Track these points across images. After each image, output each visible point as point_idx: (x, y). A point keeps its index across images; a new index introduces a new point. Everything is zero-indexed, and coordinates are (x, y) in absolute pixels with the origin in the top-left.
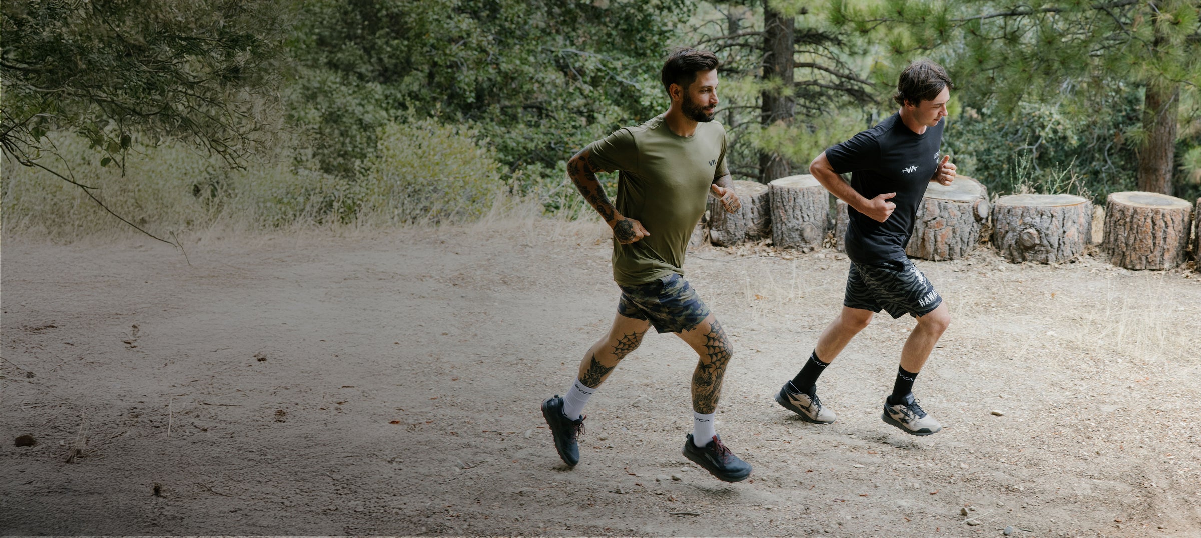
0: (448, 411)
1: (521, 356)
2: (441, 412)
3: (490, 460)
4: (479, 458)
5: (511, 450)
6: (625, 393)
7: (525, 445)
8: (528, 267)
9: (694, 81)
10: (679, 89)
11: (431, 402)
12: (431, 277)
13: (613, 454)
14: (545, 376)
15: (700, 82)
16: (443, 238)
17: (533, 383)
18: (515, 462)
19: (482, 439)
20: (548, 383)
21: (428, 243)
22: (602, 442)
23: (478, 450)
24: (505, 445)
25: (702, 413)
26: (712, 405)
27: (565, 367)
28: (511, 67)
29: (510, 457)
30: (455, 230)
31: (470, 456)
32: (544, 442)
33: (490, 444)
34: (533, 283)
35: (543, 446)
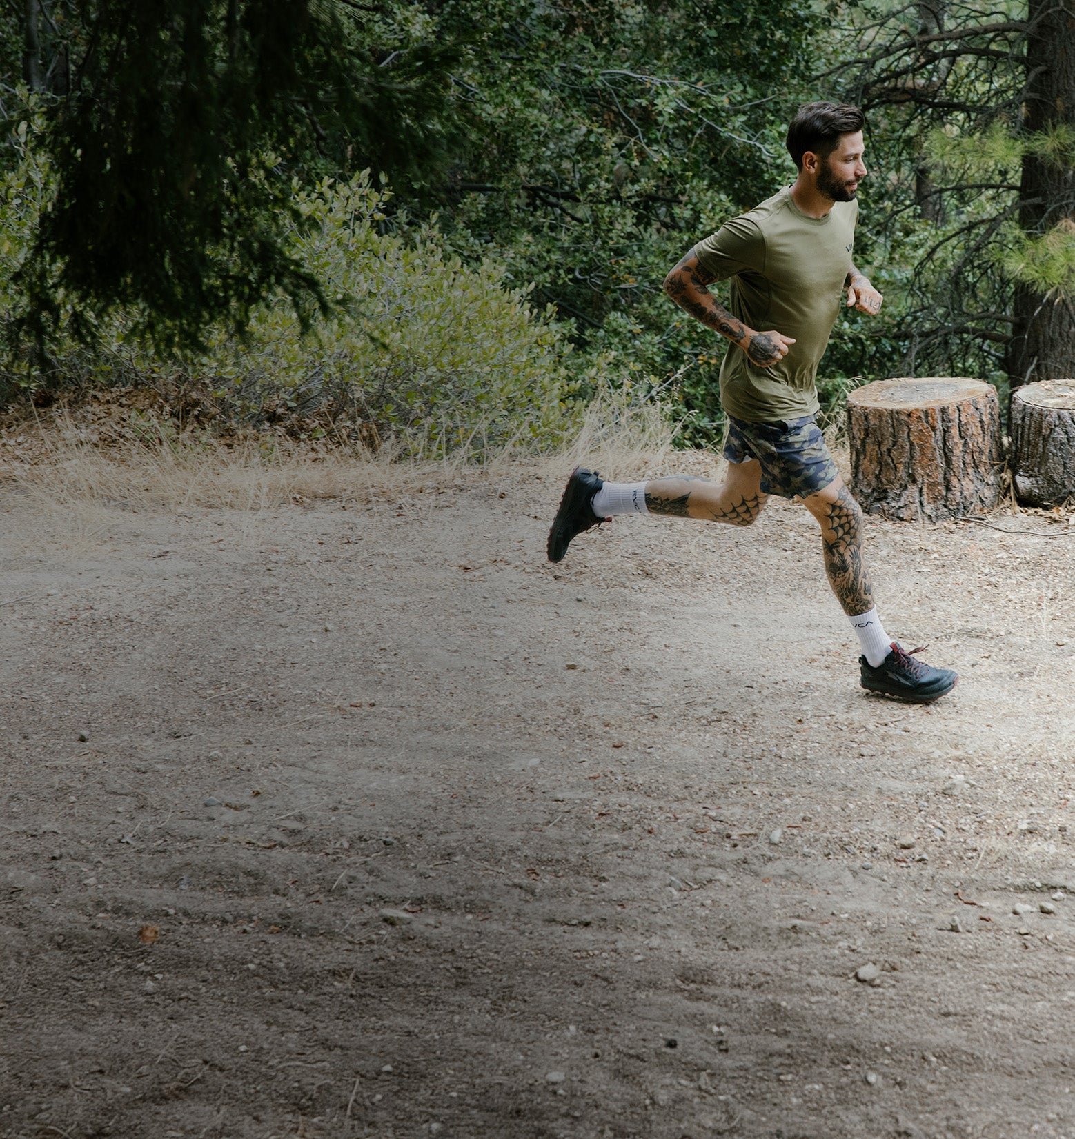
0: (624, 798)
1: (721, 707)
2: (613, 799)
3: (722, 877)
4: (706, 873)
5: (755, 860)
6: (923, 771)
7: (777, 855)
8: (679, 545)
9: (835, 148)
10: (815, 157)
11: (591, 783)
12: (507, 563)
13: (929, 870)
14: (774, 741)
15: (844, 149)
16: (501, 488)
17: (758, 753)
18: (764, 881)
19: (700, 845)
20: (784, 752)
21: (475, 497)
22: (905, 851)
23: (698, 861)
24: (741, 852)
25: (857, 613)
26: (863, 596)
27: (805, 726)
28: (502, 113)
29: (756, 874)
30: (516, 471)
31: (687, 870)
32: (806, 850)
33: (714, 852)
34: (700, 576)
35: (804, 855)
